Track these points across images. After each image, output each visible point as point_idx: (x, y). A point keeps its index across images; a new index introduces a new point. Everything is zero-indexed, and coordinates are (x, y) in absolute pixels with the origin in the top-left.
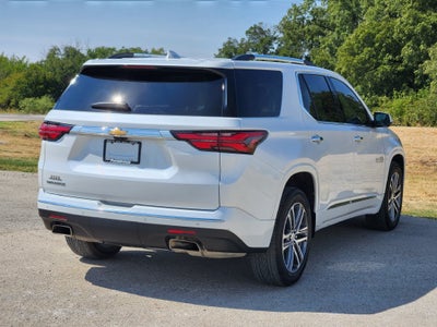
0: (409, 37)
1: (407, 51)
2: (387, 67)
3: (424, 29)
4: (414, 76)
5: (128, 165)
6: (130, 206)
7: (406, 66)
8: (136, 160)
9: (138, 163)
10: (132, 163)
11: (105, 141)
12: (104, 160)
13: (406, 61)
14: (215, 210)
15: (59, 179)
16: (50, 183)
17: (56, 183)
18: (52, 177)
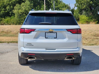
0: (8, 4)
1: (8, 8)
2: (3, 11)
3: (12, 3)
4: (10, 13)
5: (53, 39)
7: (8, 11)
8: (56, 37)
9: (56, 38)
10: (55, 38)
11: (46, 33)
12: (46, 38)
13: (7, 10)
14: (77, 48)
15: (31, 44)
16: (27, 45)
17: (30, 45)
18: (28, 44)
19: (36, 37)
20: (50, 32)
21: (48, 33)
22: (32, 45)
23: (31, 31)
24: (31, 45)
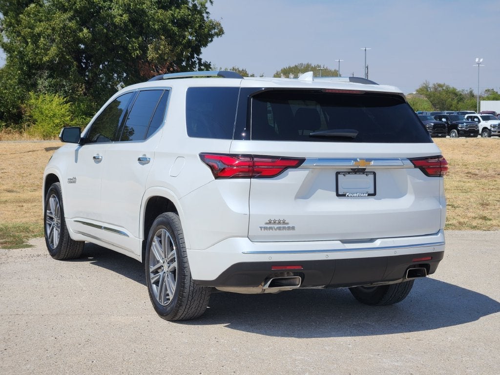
5: (363, 197)
6: (372, 240)
8: (372, 192)
9: (374, 194)
10: (369, 195)
11: (338, 173)
12: (338, 195)
14: (436, 234)
15: (284, 223)
16: (265, 228)
17: (279, 228)
18: (270, 223)
19: (305, 193)
20: (356, 171)
21: (345, 173)
22: (289, 228)
23: (286, 168)
24: (284, 228)
